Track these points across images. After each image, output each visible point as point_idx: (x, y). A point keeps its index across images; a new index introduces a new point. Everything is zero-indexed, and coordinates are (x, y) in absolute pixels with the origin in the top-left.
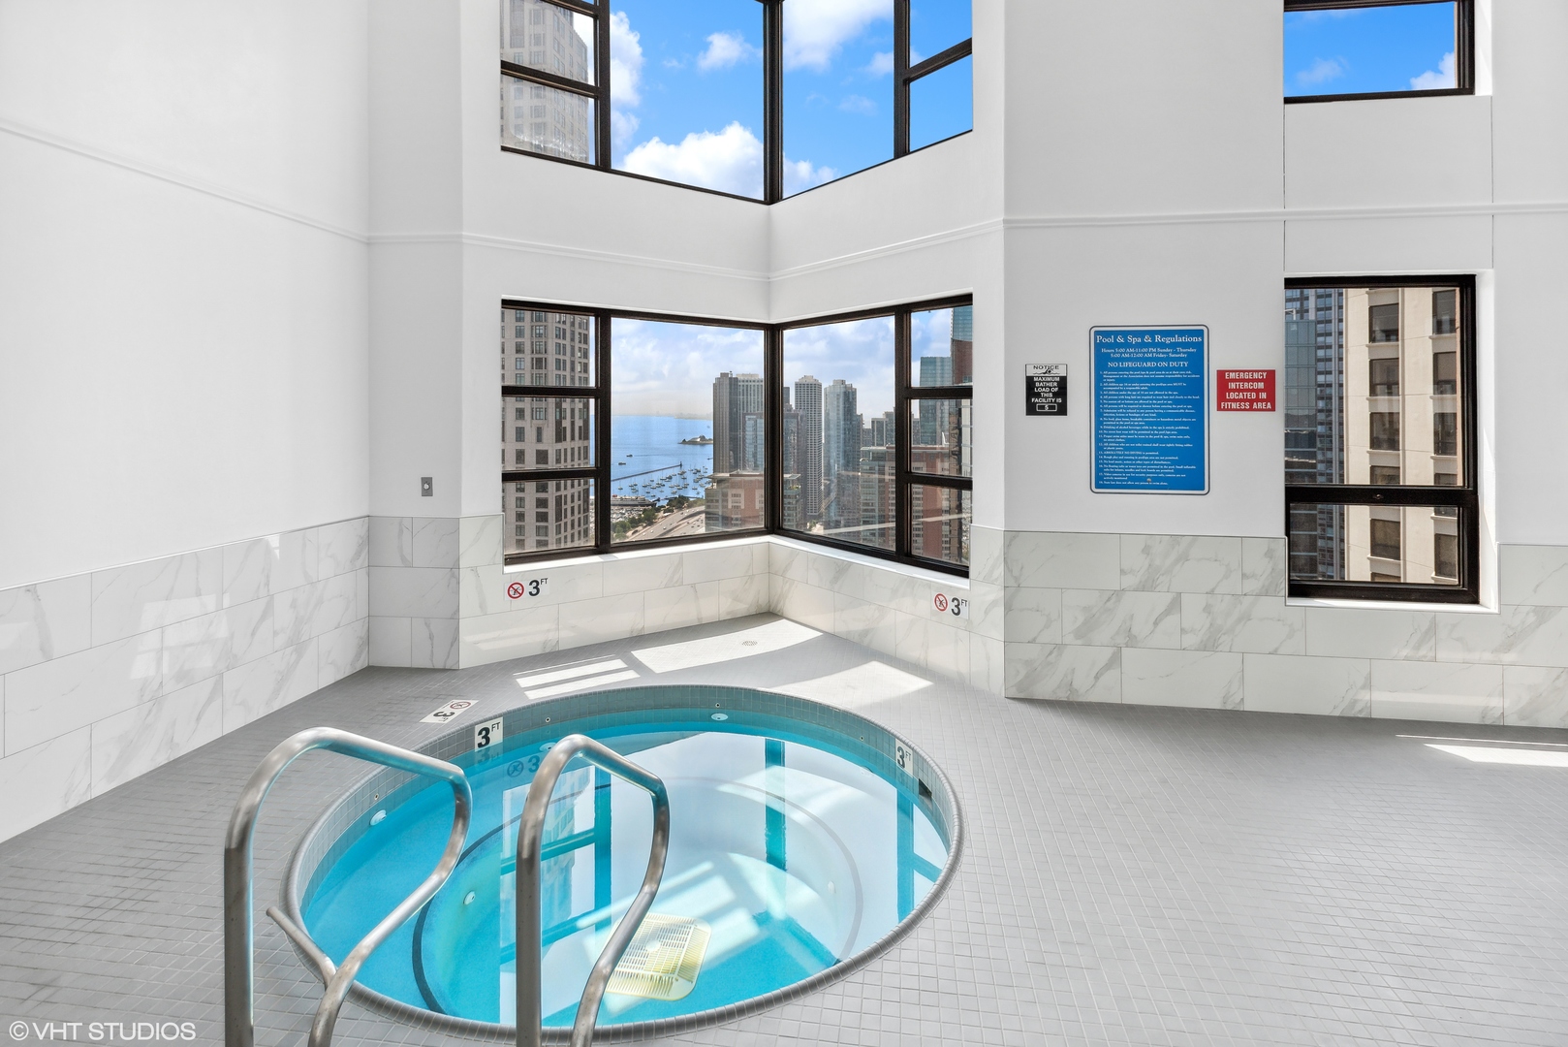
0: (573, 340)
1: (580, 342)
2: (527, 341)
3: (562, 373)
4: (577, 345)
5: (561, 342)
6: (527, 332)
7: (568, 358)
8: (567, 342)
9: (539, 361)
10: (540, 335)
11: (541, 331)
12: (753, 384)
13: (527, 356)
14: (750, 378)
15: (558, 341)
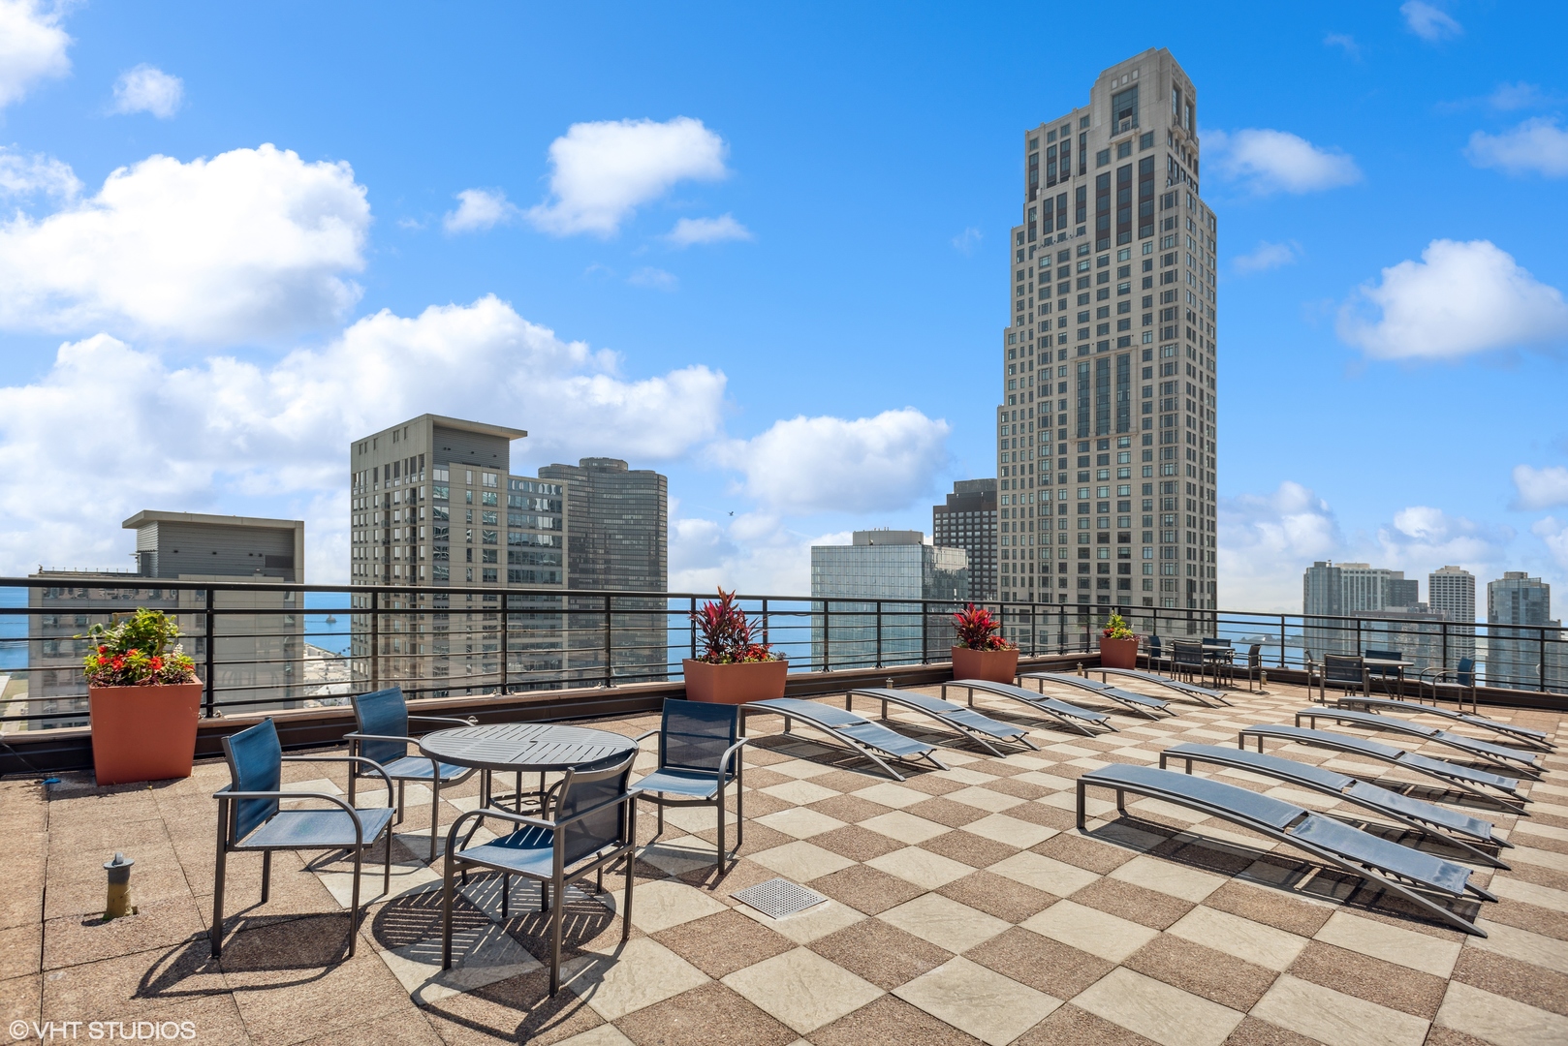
0: (1202, 528)
1: (1208, 530)
2: (1155, 530)
3: (1192, 562)
4: (1206, 533)
5: (1192, 530)
6: (1156, 522)
7: (1197, 547)
8: (1197, 531)
9: (1169, 549)
10: (1170, 524)
11: (1171, 520)
12: (1355, 575)
13: (1156, 545)
14: (1356, 568)
15: (1189, 529)
